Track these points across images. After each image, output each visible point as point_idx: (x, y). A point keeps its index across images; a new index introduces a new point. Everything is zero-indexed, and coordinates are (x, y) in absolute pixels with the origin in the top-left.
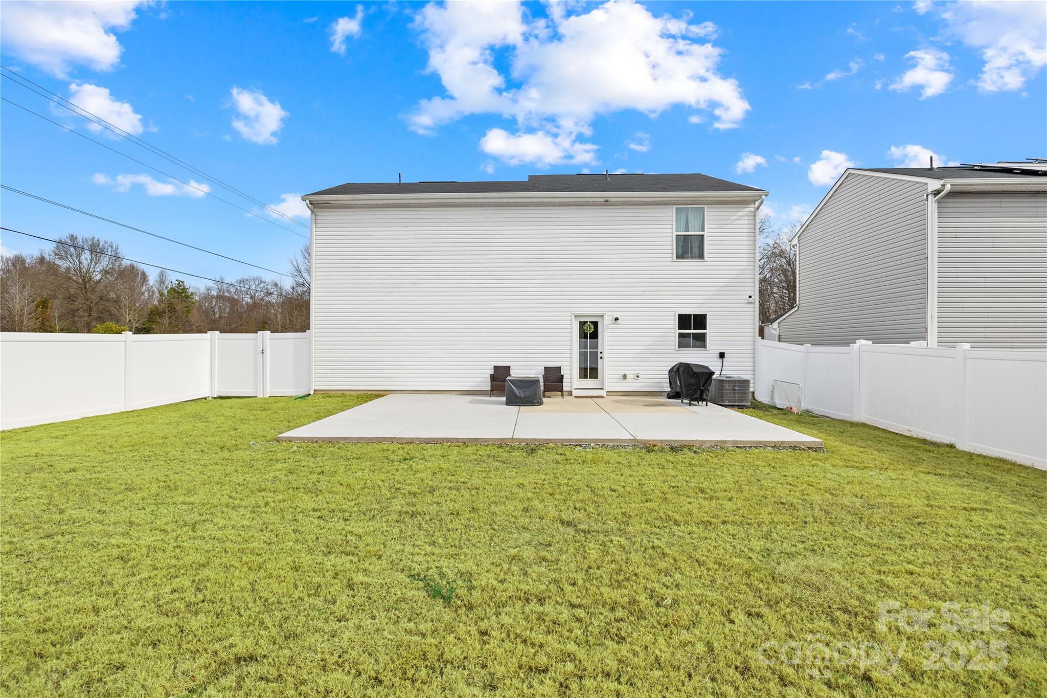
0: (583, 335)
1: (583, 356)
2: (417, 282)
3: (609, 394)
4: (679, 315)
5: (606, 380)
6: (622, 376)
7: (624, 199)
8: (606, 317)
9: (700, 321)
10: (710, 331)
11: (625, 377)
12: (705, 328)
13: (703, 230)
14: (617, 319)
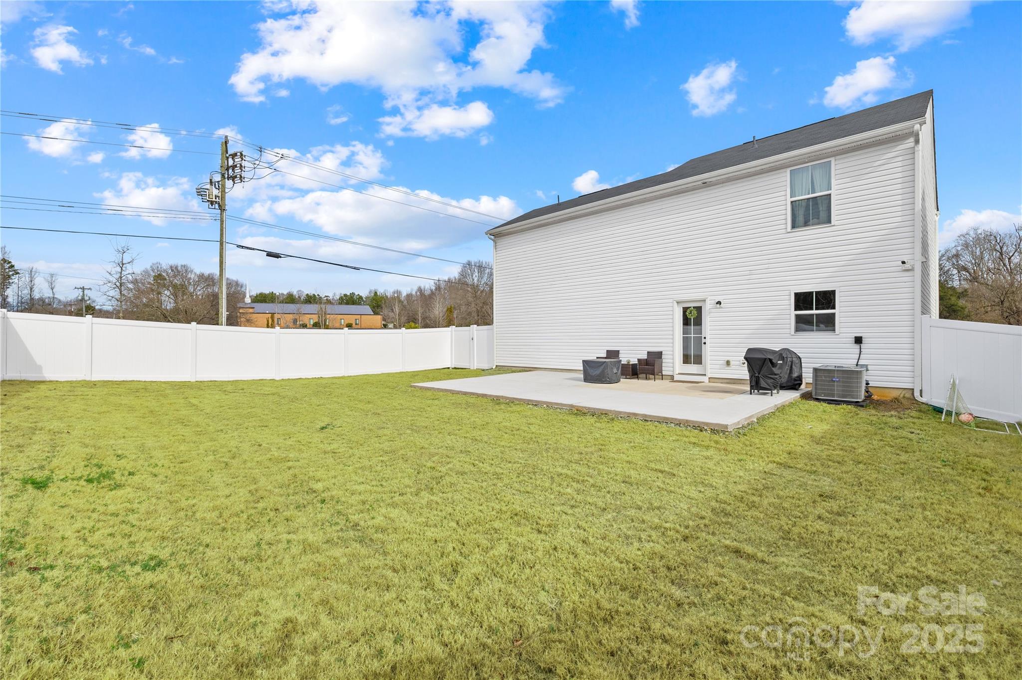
0: (686, 322)
1: (686, 341)
2: (554, 283)
3: (711, 380)
4: (796, 295)
5: (709, 366)
6: (725, 363)
7: (727, 176)
8: (708, 302)
9: (827, 299)
10: (839, 311)
11: (728, 363)
12: (834, 308)
13: (829, 188)
14: (719, 303)
